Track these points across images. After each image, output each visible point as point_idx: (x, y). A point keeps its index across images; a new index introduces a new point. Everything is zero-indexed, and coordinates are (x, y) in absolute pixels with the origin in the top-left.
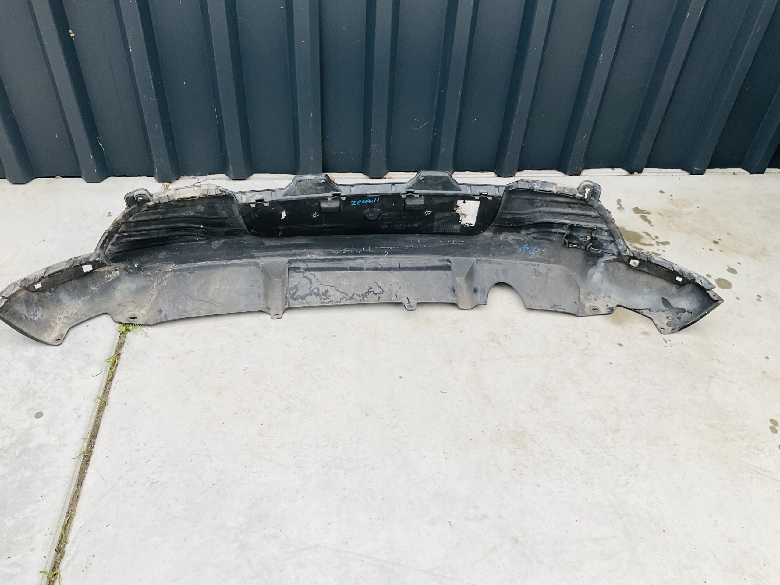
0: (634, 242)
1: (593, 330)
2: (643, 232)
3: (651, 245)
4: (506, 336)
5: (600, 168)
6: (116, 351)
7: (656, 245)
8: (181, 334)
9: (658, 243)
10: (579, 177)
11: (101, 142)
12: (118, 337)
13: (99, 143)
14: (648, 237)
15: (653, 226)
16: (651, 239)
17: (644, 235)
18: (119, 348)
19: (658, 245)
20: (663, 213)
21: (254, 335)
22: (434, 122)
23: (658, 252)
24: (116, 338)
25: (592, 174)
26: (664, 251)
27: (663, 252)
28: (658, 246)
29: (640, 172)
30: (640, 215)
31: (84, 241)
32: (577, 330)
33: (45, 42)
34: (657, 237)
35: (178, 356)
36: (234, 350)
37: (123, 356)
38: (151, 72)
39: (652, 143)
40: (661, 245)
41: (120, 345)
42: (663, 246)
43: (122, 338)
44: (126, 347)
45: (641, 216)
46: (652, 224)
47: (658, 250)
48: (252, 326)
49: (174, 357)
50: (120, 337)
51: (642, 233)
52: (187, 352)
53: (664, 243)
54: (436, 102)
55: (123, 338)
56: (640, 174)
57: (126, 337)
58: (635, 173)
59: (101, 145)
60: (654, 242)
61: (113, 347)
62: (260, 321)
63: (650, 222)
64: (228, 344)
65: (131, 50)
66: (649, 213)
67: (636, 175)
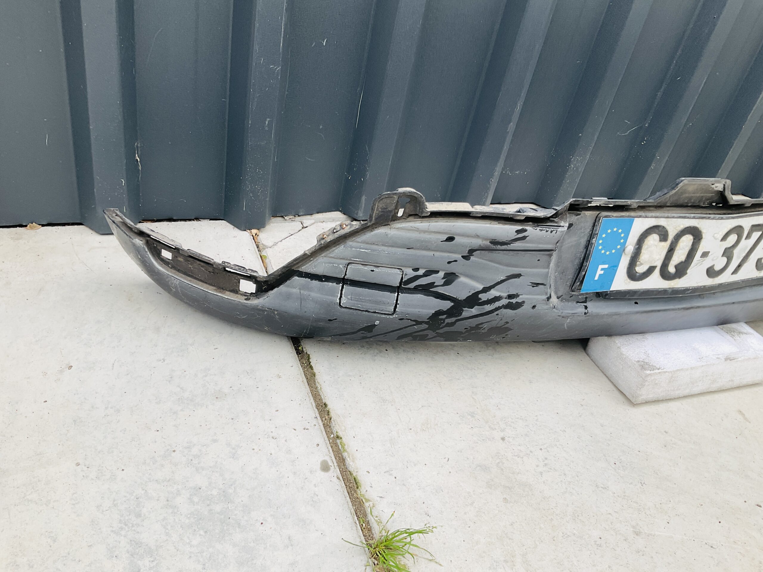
11: (139, 152)
13: (137, 155)
59: (138, 160)
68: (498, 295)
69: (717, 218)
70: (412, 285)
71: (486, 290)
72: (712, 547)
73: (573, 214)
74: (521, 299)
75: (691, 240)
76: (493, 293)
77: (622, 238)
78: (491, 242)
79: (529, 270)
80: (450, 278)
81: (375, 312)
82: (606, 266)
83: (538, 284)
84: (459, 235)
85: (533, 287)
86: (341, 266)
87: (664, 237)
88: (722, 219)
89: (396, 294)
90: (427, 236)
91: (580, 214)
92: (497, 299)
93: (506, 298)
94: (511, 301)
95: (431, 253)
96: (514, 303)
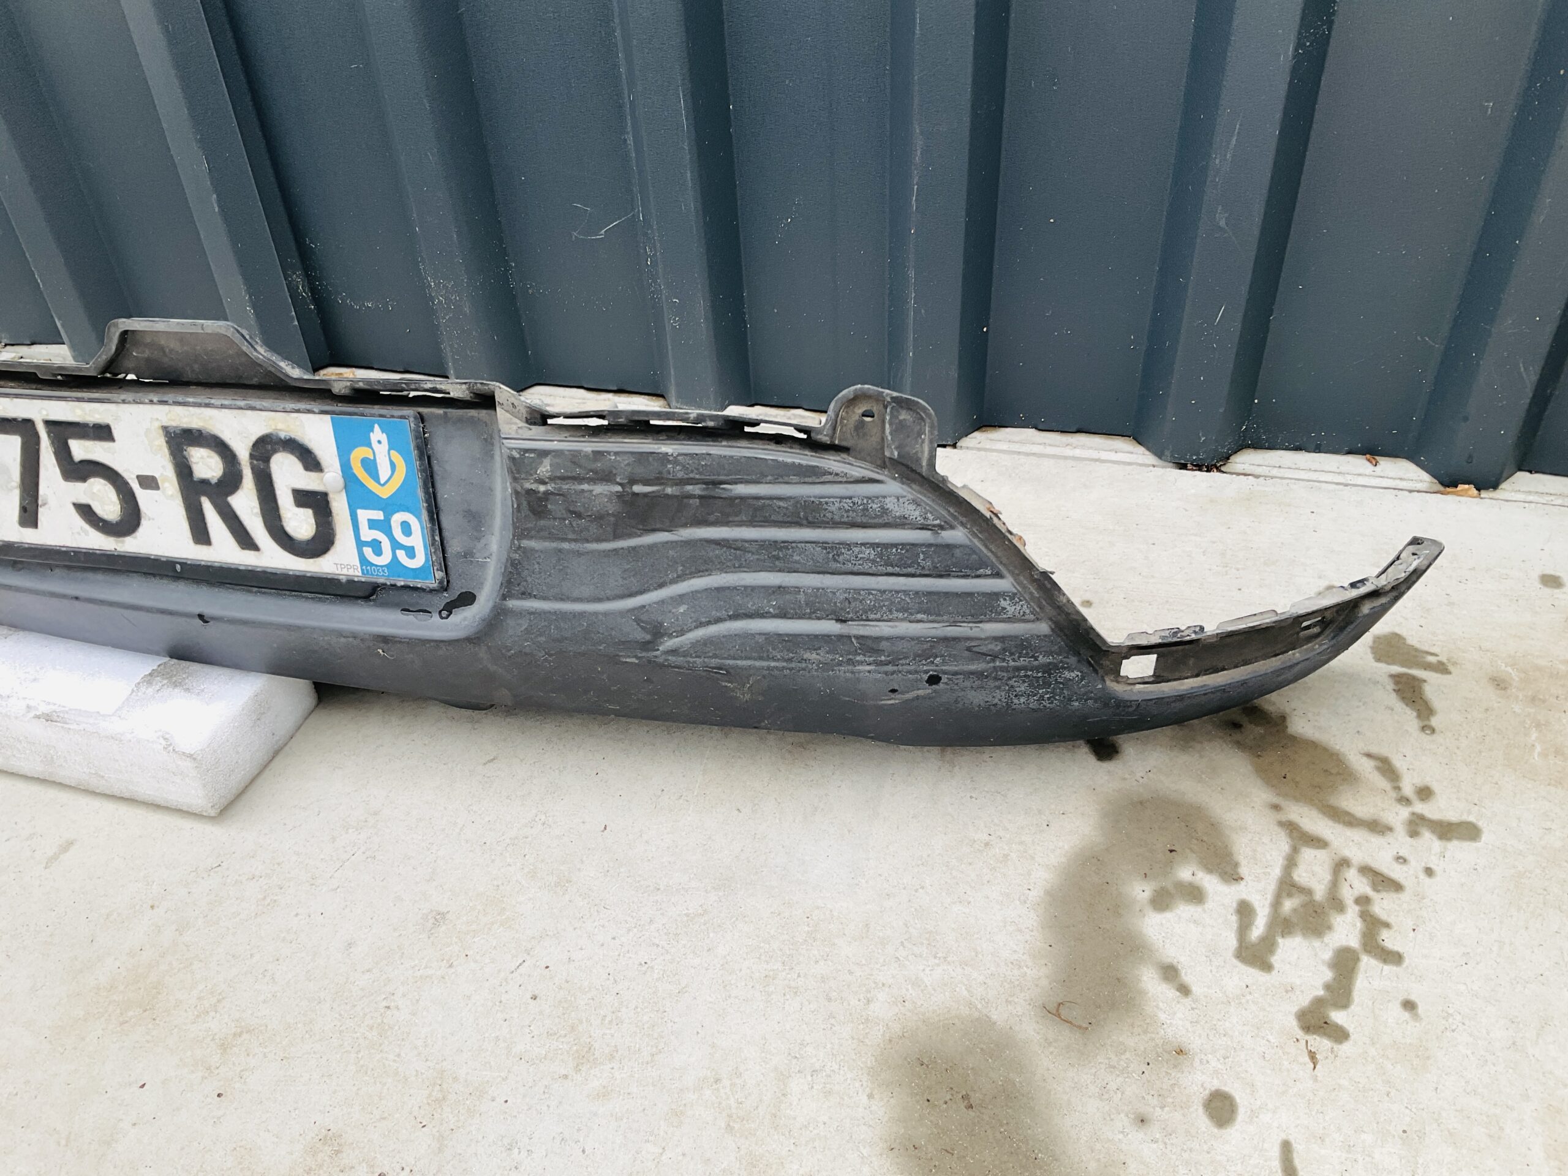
0: (1299, 796)
2: (1369, 755)
3: (1376, 827)
5: (1318, 449)
7: (1401, 833)
9: (1416, 825)
10: (1215, 474)
14: (1383, 783)
15: (1433, 731)
16: (1393, 794)
17: (1365, 767)
19: (1414, 833)
20: (1517, 677)
23: (1396, 872)
25: (1275, 472)
26: (1429, 872)
27: (1422, 876)
28: (1409, 838)
29: (1487, 482)
30: (1396, 669)
34: (1425, 793)
40: (1427, 835)
42: (1437, 844)
45: (1397, 678)
46: (1434, 722)
47: (1401, 860)
51: (1365, 760)
53: (1446, 830)
56: (1483, 495)
58: (1461, 487)
60: (1398, 816)
63: (1427, 712)
66: (1441, 668)
67: (1465, 495)
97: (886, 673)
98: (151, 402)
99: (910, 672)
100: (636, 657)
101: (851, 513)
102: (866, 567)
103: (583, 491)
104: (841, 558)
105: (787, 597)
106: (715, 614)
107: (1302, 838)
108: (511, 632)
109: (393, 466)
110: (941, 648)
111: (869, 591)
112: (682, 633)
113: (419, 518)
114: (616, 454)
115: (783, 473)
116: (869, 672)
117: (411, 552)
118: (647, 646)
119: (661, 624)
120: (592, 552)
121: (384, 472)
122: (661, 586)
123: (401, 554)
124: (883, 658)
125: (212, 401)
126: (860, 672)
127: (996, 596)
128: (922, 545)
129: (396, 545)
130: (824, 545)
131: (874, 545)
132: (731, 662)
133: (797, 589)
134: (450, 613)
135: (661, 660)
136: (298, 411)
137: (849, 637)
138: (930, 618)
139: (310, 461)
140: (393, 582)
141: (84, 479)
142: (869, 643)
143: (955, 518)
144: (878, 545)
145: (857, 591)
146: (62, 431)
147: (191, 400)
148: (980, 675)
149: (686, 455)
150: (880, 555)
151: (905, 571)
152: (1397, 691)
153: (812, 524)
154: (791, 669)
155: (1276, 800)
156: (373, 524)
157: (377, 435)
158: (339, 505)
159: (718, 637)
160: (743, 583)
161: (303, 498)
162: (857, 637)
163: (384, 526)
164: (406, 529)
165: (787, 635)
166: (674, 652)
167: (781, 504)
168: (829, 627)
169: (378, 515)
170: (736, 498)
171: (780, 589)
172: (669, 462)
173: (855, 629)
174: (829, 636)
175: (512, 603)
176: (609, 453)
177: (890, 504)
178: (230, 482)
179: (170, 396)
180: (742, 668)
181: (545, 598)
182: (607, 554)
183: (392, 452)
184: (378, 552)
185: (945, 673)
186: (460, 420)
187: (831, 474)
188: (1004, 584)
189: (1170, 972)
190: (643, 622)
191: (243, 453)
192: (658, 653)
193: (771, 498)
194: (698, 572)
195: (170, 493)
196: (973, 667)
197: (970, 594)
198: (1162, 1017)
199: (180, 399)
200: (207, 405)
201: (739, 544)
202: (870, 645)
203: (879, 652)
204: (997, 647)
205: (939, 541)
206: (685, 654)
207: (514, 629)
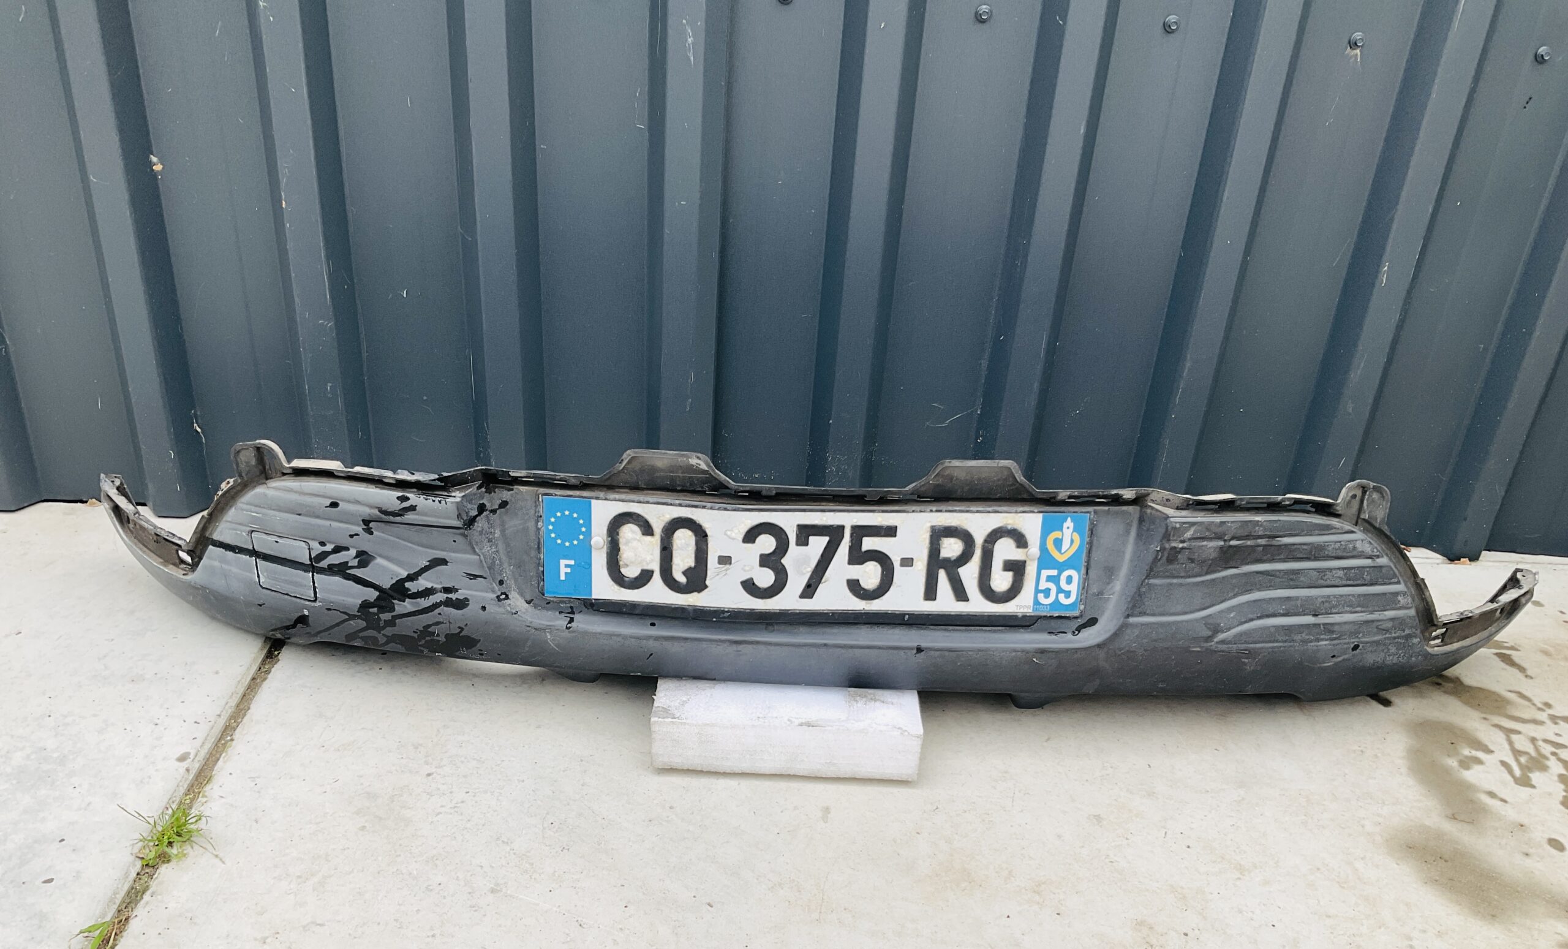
0: (1492, 713)
1: (1424, 931)
2: (1510, 691)
3: (1536, 722)
4: (1186, 935)
6: (119, 911)
7: (1548, 722)
8: (299, 877)
9: (1554, 720)
11: (200, 421)
12: (133, 875)
13: (195, 425)
14: (1525, 703)
15: (1531, 678)
16: (1533, 707)
17: (1512, 697)
18: (130, 902)
19: (1556, 723)
20: (1552, 650)
21: (493, 891)
22: (979, 412)
24: (127, 875)
28: (1556, 726)
29: (1474, 558)
31: (112, 640)
32: (1380, 928)
33: (92, 178)
34: (1548, 705)
35: (277, 936)
36: (432, 929)
37: (134, 926)
38: (328, 259)
39: (1503, 489)
40: (1562, 724)
41: (134, 896)
43: (143, 877)
44: (147, 903)
45: (1496, 654)
46: (1529, 673)
48: (492, 867)
49: (267, 937)
50: (138, 874)
51: (1509, 694)
52: (304, 927)
54: (984, 363)
55: (145, 878)
56: (1473, 564)
57: (154, 877)
58: (1462, 560)
59: (199, 430)
60: (1543, 716)
61: (111, 901)
62: (514, 854)
63: (1522, 669)
64: (418, 911)
65: (284, 203)
66: (1512, 648)
67: (1464, 563)
68: (430, 587)
69: (717, 508)
70: (324, 564)
71: (412, 578)
72: (580, 925)
73: (502, 488)
74: (462, 594)
75: (690, 536)
76: (422, 583)
77: (582, 526)
78: (379, 511)
79: (453, 555)
80: (364, 558)
81: (295, 597)
82: (572, 562)
83: (475, 577)
84: (343, 500)
85: (471, 579)
86: (244, 534)
87: (647, 529)
88: (725, 509)
89: (311, 574)
90: (309, 500)
91: (512, 490)
92: (428, 592)
93: (441, 592)
94: (450, 596)
95: (327, 523)
96: (454, 599)
97: (1334, 645)
98: (931, 511)
99: (1345, 644)
100: (1200, 647)
101: (1338, 551)
102: (1336, 582)
103: (1203, 546)
104: (1326, 577)
105: (1292, 603)
106: (1251, 616)
107: (1509, 732)
108: (1127, 637)
109: (1072, 541)
110: (1364, 628)
111: (1335, 596)
112: (1229, 629)
113: (1079, 572)
114: (1232, 522)
115: (1312, 529)
116: (1325, 645)
117: (1068, 594)
118: (1209, 639)
119: (1219, 625)
120: (1189, 584)
121: (1066, 545)
122: (1222, 602)
123: (1061, 596)
124: (1334, 636)
125: (971, 509)
126: (1320, 646)
127: (1397, 594)
128: (1368, 567)
129: (1060, 590)
130: (1318, 570)
131: (1344, 569)
132: (1252, 646)
133: (1297, 598)
134: (1079, 632)
135: (1213, 648)
136: (1024, 512)
137: (1319, 625)
138: (1363, 609)
139: (1021, 541)
140: (1051, 615)
141: (862, 563)
142: (1329, 627)
143: (1384, 551)
144: (1346, 568)
145: (1329, 596)
146: (860, 532)
147: (957, 508)
148: (1377, 643)
149: (1267, 521)
150: (1345, 575)
151: (1356, 583)
152: (1502, 661)
153: (1316, 559)
154: (1284, 647)
155: (1484, 715)
156: (1049, 579)
157: (1069, 524)
158: (1031, 569)
159: (1249, 630)
160: (1268, 597)
161: (1009, 566)
162: (1324, 624)
163: (1055, 579)
164: (1069, 580)
165: (1287, 626)
166: (1223, 642)
167: (1305, 547)
168: (1309, 619)
169: (1054, 572)
170: (1283, 545)
171: (1288, 599)
172: (1258, 525)
173: (1322, 620)
174: (1309, 625)
175: (1132, 620)
176: (1228, 522)
177: (1358, 545)
178: (964, 558)
179: (943, 507)
180: (1258, 649)
181: (1153, 615)
182: (1197, 584)
183: (1075, 533)
184: (1047, 595)
185: (1362, 643)
186: (1117, 513)
187: (1335, 528)
188: (1401, 587)
189: (1492, 795)
190: (1209, 624)
191: (979, 540)
192: (1213, 643)
193: (1301, 544)
194: (1248, 591)
195: (920, 568)
196: (1376, 638)
197: (1384, 594)
198: (1503, 813)
199: (950, 508)
200: (967, 511)
201: (1273, 573)
202: (1328, 628)
203: (1332, 632)
204: (1389, 625)
205: (1375, 565)
206: (1229, 642)
207: (1130, 635)
